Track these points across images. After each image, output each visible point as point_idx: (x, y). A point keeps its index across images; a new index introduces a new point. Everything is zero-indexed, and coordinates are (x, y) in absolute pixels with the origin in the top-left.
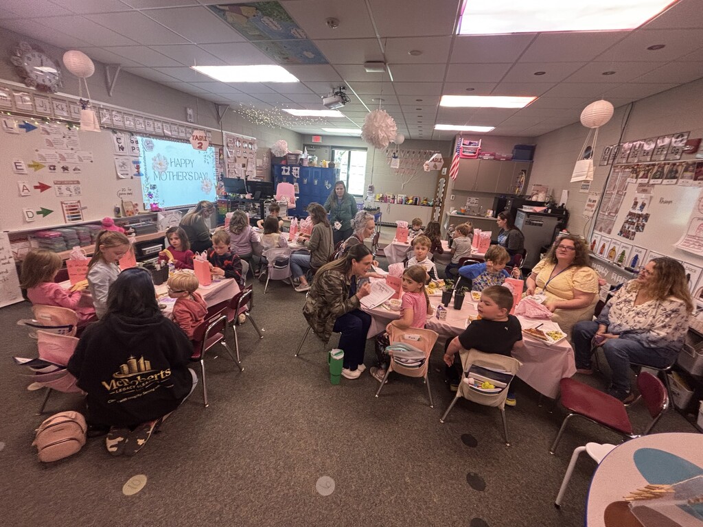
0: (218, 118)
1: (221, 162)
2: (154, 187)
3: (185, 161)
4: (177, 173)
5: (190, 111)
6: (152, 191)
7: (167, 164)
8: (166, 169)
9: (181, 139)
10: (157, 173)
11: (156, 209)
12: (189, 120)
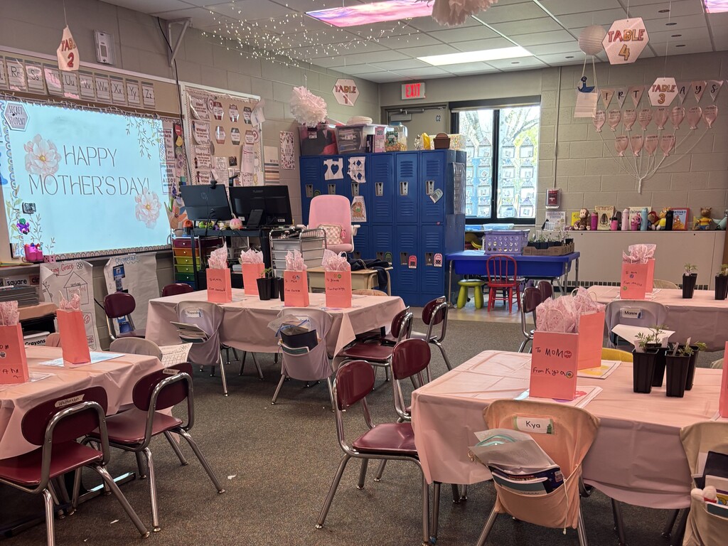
0: (168, 51)
1: (177, 153)
2: (30, 209)
3: (97, 152)
4: (81, 178)
5: (102, 40)
6: (27, 218)
7: (58, 158)
8: (56, 168)
9: (85, 103)
10: (36, 178)
11: (35, 258)
12: (102, 59)
